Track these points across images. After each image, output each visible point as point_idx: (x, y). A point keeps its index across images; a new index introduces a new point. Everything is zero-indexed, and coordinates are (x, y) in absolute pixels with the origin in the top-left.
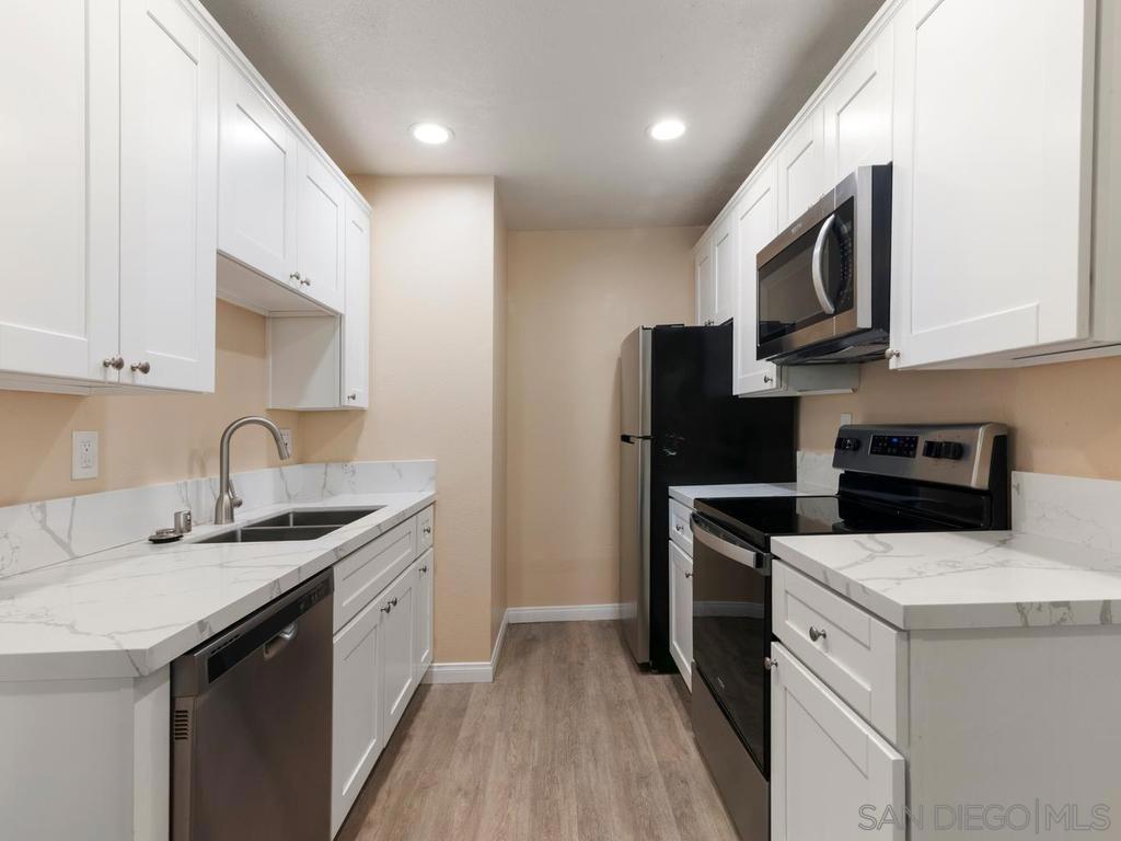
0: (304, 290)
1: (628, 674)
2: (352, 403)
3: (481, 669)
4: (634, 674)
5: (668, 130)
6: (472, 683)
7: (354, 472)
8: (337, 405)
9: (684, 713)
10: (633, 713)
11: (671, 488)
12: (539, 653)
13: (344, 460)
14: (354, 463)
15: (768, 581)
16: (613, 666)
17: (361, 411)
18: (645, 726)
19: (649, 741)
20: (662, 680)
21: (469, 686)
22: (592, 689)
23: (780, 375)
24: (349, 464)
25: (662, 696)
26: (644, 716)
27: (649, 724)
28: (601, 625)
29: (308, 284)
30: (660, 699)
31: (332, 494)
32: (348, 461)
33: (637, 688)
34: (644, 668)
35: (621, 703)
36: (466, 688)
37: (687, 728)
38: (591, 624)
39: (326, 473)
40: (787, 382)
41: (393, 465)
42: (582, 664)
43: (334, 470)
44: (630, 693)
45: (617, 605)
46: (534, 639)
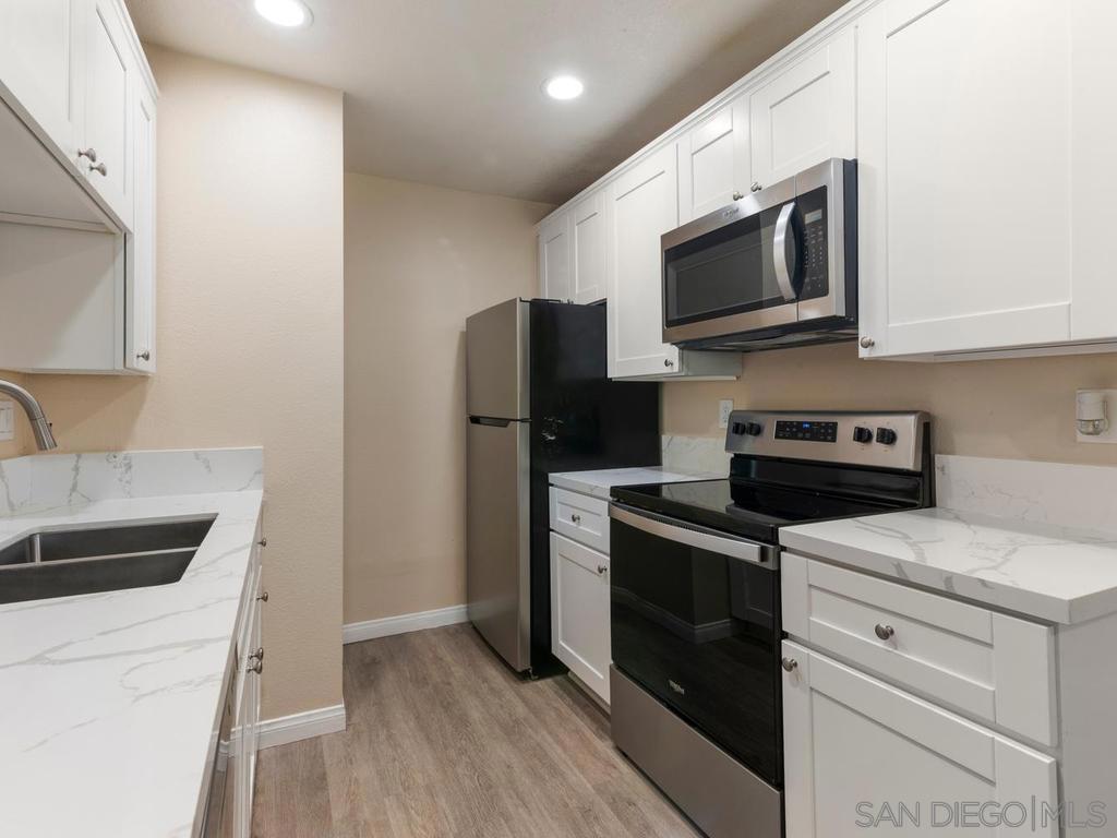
0: (94, 180)
1: (506, 684)
2: (142, 365)
3: (329, 716)
4: (512, 683)
5: (565, 88)
6: (319, 737)
7: (129, 467)
8: (119, 366)
9: (589, 721)
10: (536, 732)
11: (550, 475)
12: (389, 680)
13: (114, 449)
14: (131, 452)
15: (777, 574)
16: (485, 680)
17: (143, 378)
18: (555, 746)
19: (570, 763)
20: (546, 684)
21: (315, 741)
22: (475, 715)
23: (681, 359)
24: (121, 455)
25: (556, 705)
26: (550, 733)
27: (560, 743)
28: (446, 631)
29: (104, 173)
30: (556, 709)
31: (89, 500)
32: (119, 449)
33: (525, 701)
34: (523, 676)
35: (516, 722)
36: (312, 746)
37: (601, 737)
38: (435, 632)
39: (77, 469)
40: (688, 367)
41: (197, 455)
42: (449, 684)
43: (90, 464)
44: (521, 710)
45: (463, 606)
46: (375, 662)
